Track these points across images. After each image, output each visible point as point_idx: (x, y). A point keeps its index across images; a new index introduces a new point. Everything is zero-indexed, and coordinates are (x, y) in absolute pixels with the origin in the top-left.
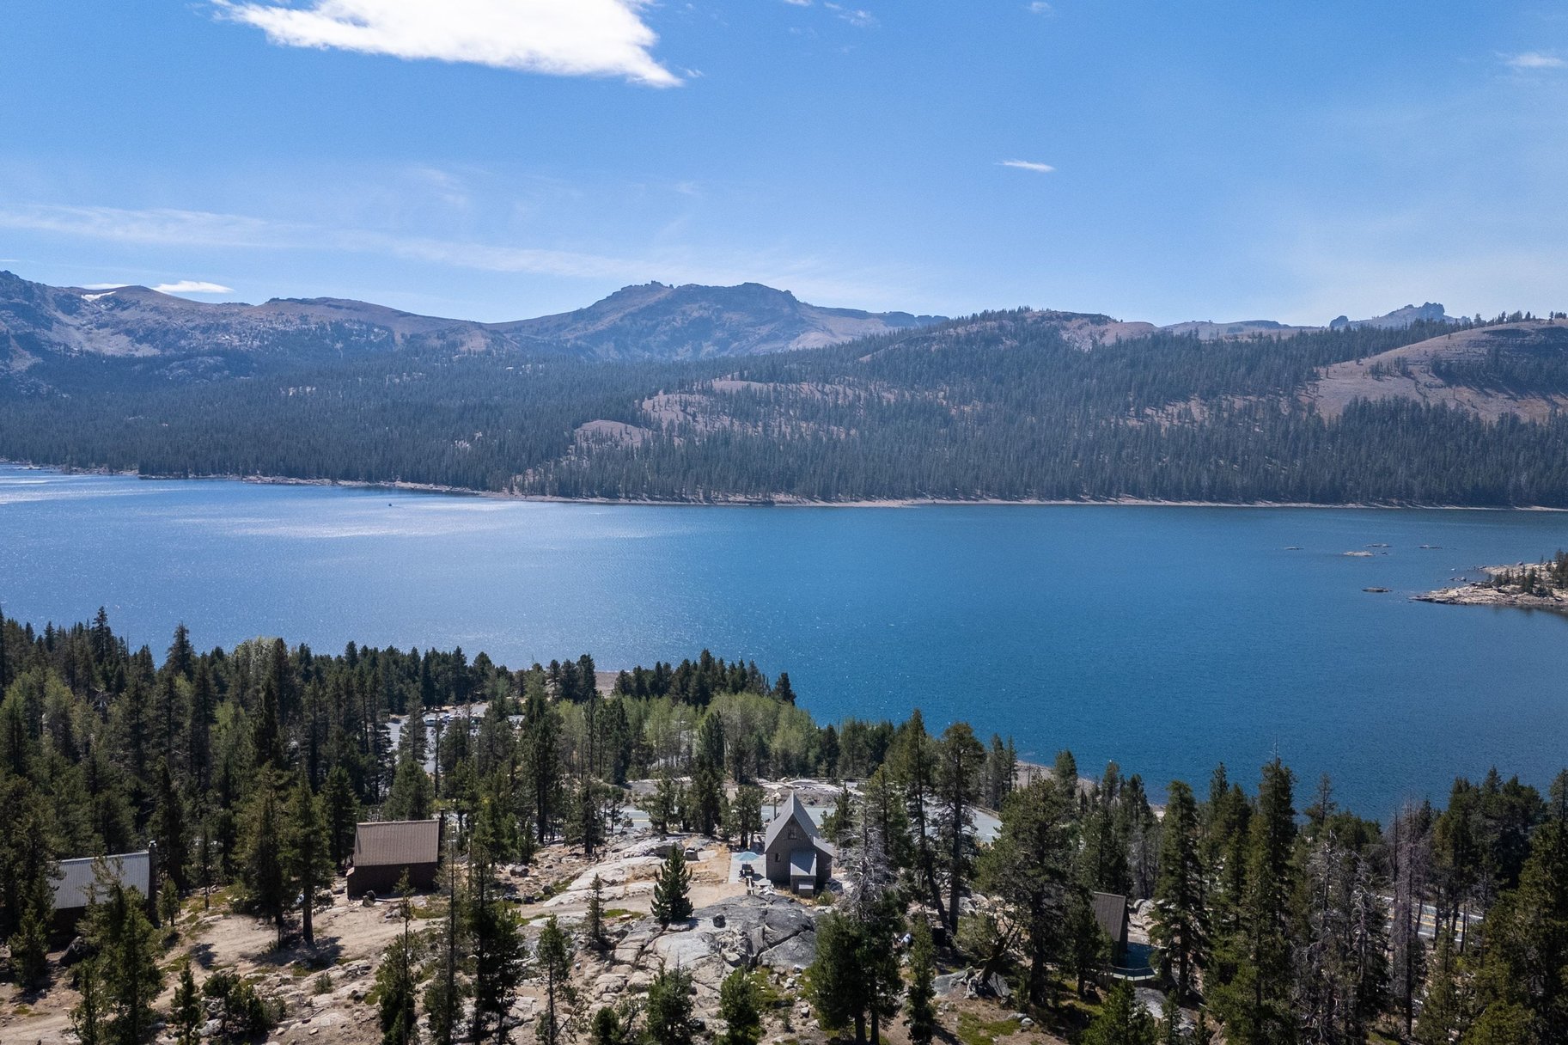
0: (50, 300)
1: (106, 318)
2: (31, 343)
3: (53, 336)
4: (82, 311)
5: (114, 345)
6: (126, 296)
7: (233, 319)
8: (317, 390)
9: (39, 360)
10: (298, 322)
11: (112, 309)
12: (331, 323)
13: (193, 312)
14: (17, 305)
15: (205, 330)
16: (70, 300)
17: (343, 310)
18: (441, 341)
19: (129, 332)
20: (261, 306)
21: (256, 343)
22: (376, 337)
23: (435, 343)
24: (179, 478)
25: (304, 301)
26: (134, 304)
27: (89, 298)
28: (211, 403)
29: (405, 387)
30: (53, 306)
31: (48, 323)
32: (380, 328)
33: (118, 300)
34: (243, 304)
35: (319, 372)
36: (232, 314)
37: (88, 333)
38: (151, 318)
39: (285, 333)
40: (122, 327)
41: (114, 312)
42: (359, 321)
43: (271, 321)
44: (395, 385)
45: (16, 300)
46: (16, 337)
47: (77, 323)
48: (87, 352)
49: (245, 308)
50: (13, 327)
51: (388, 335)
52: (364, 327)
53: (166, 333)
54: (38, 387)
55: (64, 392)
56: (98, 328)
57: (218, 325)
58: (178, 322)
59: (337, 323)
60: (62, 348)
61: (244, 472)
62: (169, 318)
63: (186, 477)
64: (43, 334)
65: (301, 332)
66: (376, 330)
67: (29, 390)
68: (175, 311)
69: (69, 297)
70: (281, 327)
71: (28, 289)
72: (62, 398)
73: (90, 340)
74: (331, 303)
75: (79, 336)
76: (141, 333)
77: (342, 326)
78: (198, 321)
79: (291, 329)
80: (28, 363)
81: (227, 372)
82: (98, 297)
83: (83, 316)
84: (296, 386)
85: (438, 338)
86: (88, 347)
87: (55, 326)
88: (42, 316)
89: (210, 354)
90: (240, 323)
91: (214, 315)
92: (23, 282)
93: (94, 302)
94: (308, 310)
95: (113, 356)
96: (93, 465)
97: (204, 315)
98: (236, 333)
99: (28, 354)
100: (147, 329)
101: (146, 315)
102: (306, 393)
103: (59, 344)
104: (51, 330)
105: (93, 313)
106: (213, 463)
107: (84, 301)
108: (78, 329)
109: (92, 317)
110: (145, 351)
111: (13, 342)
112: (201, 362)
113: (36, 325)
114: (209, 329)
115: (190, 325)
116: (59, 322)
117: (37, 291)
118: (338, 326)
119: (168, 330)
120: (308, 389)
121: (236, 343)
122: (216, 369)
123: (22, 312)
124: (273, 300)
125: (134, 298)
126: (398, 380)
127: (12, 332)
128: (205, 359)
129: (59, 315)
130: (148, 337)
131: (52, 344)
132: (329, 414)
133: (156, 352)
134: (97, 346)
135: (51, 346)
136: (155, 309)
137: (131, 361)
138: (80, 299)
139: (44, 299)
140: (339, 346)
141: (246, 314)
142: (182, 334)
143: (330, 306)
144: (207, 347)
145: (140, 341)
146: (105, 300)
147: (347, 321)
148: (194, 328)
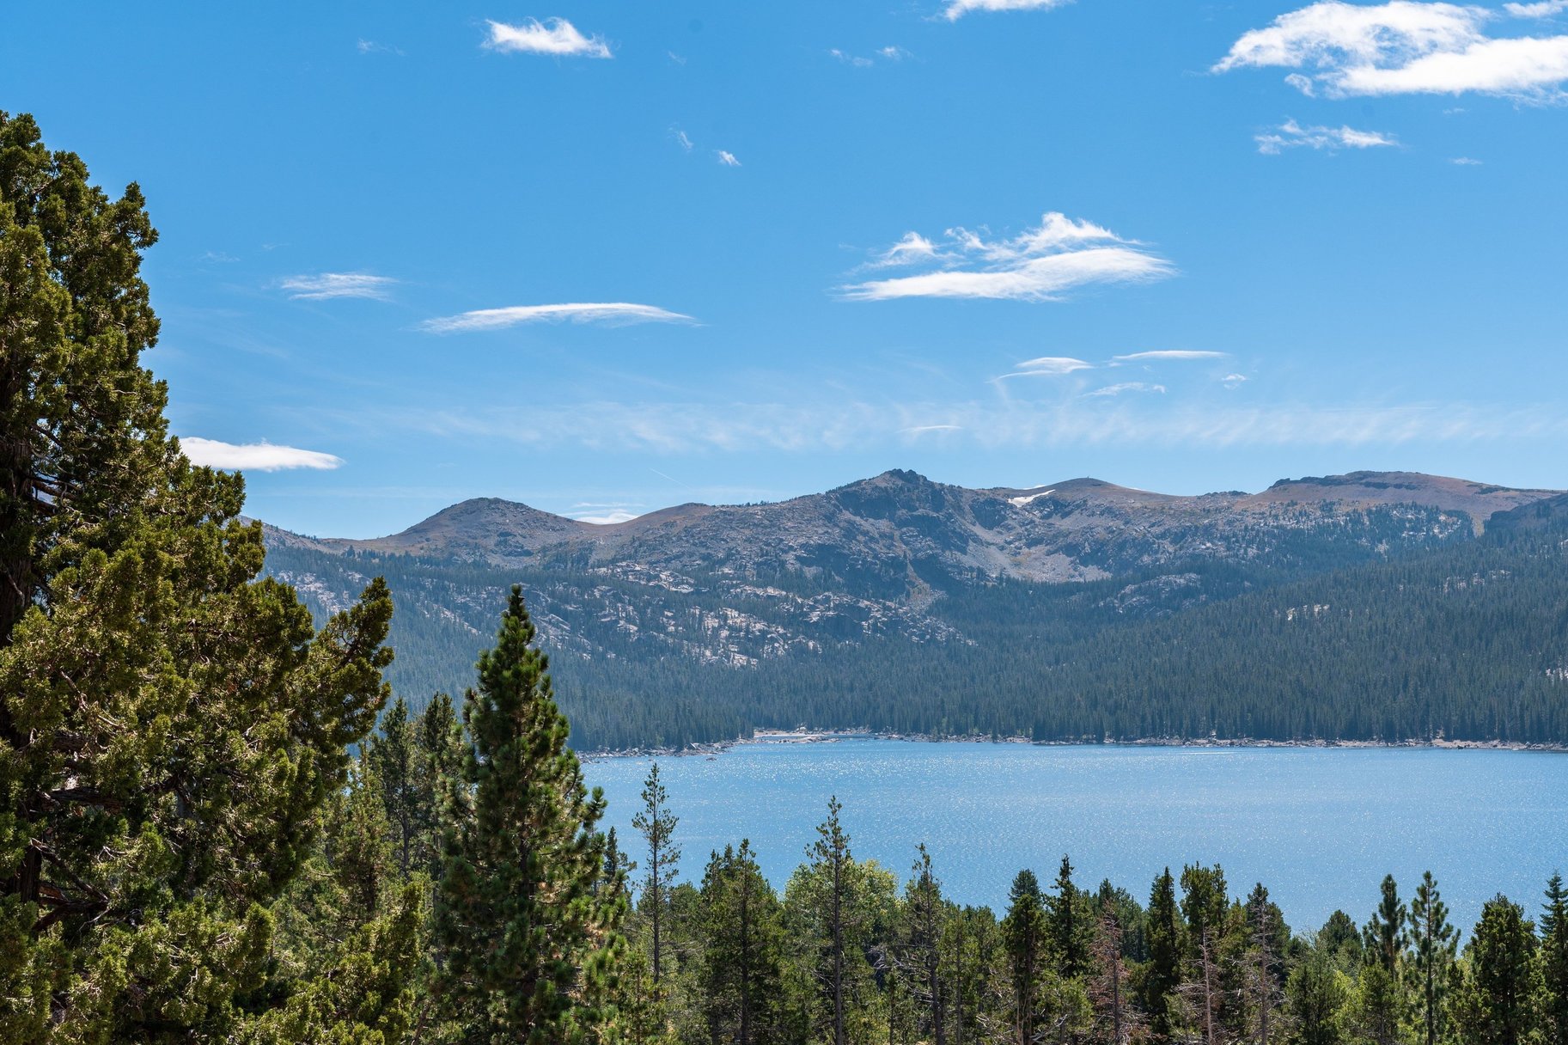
0: (967, 508)
1: (1040, 530)
2: (933, 571)
3: (967, 560)
4: (1009, 522)
5: (1048, 569)
6: (1068, 496)
7: (1219, 516)
8: (1330, 609)
9: (940, 594)
10: (1319, 513)
11: (1049, 516)
12: (1369, 512)
13: (1162, 511)
14: (923, 518)
15: (1179, 537)
16: (991, 508)
17: (1391, 490)
18: (1544, 520)
19: (1070, 550)
20: (1263, 496)
21: (1252, 551)
22: (1444, 526)
23: (1533, 524)
24: (1088, 742)
25: (1329, 482)
26: (1078, 506)
27: (1019, 501)
28: (1167, 639)
29: (1474, 594)
30: (970, 517)
31: (963, 541)
32: (1449, 514)
33: (1057, 501)
34: (1235, 494)
35: (1335, 580)
36: (1218, 510)
37: (1016, 554)
38: (1101, 525)
39: (1298, 533)
40: (1061, 542)
41: (1051, 521)
42: (1415, 506)
43: (1276, 517)
44: (1457, 592)
45: (920, 512)
46: (917, 563)
47: (999, 540)
48: (1009, 579)
49: (1238, 499)
50: (916, 551)
51: (1462, 527)
52: (1424, 514)
53: (1122, 546)
54: (935, 630)
55: (970, 638)
56: (1029, 546)
57: (1197, 528)
58: (1139, 529)
59: (1379, 511)
60: (975, 574)
61: (1190, 733)
62: (1126, 523)
63: (1100, 741)
64: (950, 557)
65: (1322, 530)
66: (1442, 518)
67: (922, 637)
68: (1135, 511)
69: (992, 502)
70: (1291, 524)
71: (938, 495)
72: (966, 644)
73: (1017, 565)
74: (1369, 480)
75: (1002, 559)
76: (1088, 549)
77: (1388, 515)
78: (1171, 524)
79: (1306, 525)
80: (930, 600)
81: (1203, 597)
82: (1030, 499)
83: (1009, 529)
84: (1298, 605)
85: (1539, 515)
86: (1014, 574)
87: (971, 546)
88: (954, 532)
89: (1181, 572)
90: (1230, 523)
91: (1192, 514)
92: (932, 485)
93: (1024, 508)
94: (1333, 495)
95: (1044, 584)
96: (976, 730)
97: (1177, 514)
98: (1222, 538)
99: (927, 586)
100: (1096, 542)
101: (1095, 521)
102: (1312, 614)
103: (971, 569)
104: (965, 553)
105: (1024, 525)
106: (1143, 719)
107: (1012, 507)
108: (1002, 548)
109: (1020, 530)
110: (1092, 574)
111: (910, 569)
112: (1166, 583)
113: (947, 545)
114: (1183, 535)
115: (1157, 530)
116: (977, 540)
117: (949, 497)
118: (1380, 515)
119: (1125, 542)
120: (1317, 609)
121: (1222, 551)
122: (1188, 592)
123: (927, 526)
124: (1281, 482)
125: (1078, 497)
126: (1463, 585)
127: (910, 555)
128: (1172, 578)
129: (978, 530)
130: (1096, 556)
131: (960, 568)
132: (1343, 640)
133: (1107, 575)
134: (1026, 572)
135: (960, 573)
136: (1109, 511)
137: (1068, 589)
138: (1006, 504)
139: (959, 509)
140: (1382, 548)
141: (1238, 508)
142: (1144, 546)
143: (1368, 485)
144: (1178, 563)
145: (1085, 563)
146: (1040, 503)
147: (1395, 507)
148: (1163, 536)
